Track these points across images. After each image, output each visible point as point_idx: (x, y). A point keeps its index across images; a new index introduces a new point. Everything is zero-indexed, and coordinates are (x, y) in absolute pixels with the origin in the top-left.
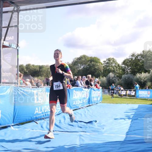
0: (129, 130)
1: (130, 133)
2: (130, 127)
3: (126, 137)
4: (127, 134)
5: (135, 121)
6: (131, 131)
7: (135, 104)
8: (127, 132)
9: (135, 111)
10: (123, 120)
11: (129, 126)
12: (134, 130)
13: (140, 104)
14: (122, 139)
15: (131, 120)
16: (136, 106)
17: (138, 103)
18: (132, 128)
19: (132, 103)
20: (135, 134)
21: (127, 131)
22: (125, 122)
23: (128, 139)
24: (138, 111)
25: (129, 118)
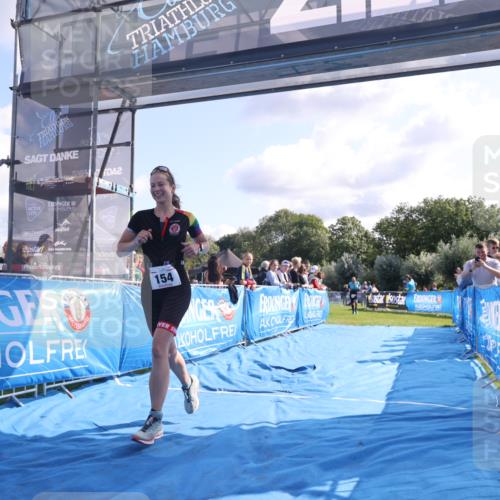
0: (393, 387)
1: (395, 395)
2: (396, 381)
3: (387, 406)
4: (390, 397)
5: (408, 367)
6: (398, 391)
7: (405, 325)
8: (390, 393)
9: (407, 343)
10: (380, 364)
11: (394, 378)
12: (405, 389)
13: (419, 325)
14: (378, 411)
15: (397, 364)
16: (408, 332)
17: (413, 325)
18: (400, 383)
19: (400, 325)
20: (408, 397)
21: (389, 389)
22: (384, 369)
23: (390, 411)
24: (415, 343)
25: (393, 360)
